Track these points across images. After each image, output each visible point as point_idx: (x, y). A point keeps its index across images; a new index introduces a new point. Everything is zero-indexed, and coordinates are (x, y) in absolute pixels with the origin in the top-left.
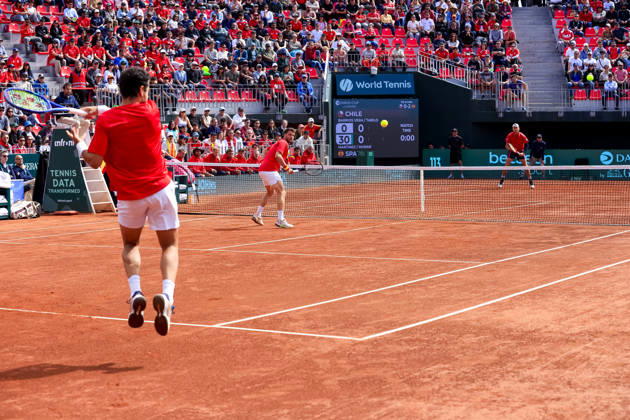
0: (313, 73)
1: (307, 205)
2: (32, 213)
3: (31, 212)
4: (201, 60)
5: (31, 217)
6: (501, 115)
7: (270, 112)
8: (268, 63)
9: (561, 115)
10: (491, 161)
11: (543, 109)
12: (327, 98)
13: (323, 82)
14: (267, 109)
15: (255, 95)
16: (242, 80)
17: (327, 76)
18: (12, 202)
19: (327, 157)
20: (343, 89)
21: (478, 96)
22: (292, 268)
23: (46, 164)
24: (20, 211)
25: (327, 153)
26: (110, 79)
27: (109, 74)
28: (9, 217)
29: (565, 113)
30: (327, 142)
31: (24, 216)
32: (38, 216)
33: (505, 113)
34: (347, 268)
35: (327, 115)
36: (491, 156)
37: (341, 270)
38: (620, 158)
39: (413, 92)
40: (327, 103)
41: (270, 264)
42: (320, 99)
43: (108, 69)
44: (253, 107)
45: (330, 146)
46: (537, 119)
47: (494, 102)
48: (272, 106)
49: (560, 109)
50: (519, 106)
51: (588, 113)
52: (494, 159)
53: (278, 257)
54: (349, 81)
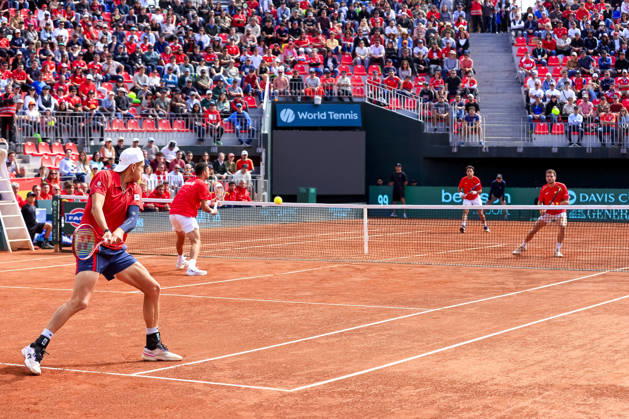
0: (252, 102)
1: (242, 245)
4: (130, 86)
6: (455, 150)
7: (205, 144)
8: (203, 91)
9: (520, 150)
10: (443, 200)
11: (501, 144)
12: (266, 129)
13: (262, 112)
14: (201, 140)
15: (188, 125)
16: (174, 108)
17: (266, 105)
19: (265, 194)
20: (284, 119)
21: (430, 129)
22: (221, 313)
25: (265, 189)
26: (31, 106)
27: (30, 99)
29: (524, 148)
30: (266, 177)
33: (459, 147)
34: (279, 314)
35: (266, 147)
36: (444, 194)
37: (275, 315)
38: (584, 198)
39: (360, 125)
40: (266, 135)
41: (197, 309)
42: (259, 130)
43: (29, 94)
44: (183, 138)
45: (268, 181)
46: (494, 155)
47: (448, 136)
48: (207, 137)
49: (520, 144)
50: (474, 140)
51: (550, 149)
52: (447, 197)
53: (206, 301)
54: (290, 112)
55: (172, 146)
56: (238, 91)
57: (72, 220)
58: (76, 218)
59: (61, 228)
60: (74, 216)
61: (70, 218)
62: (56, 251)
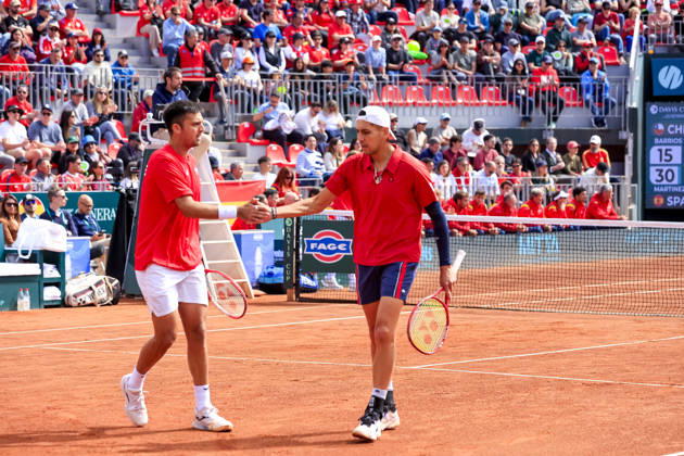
0: (610, 55)
1: (595, 291)
2: (104, 296)
3: (102, 294)
4: (410, 31)
5: (102, 303)
7: (533, 125)
12: (635, 100)
13: (627, 71)
14: (527, 120)
15: (508, 96)
16: (482, 67)
17: (635, 61)
18: (68, 276)
19: (633, 207)
20: (665, 84)
22: (560, 404)
23: (130, 211)
24: (83, 292)
25: (633, 200)
26: (245, 65)
27: (244, 54)
28: (63, 303)
30: (634, 180)
31: (88, 301)
32: (115, 302)
34: (657, 407)
35: (634, 129)
37: (651, 408)
40: (634, 111)
41: (522, 396)
42: (622, 102)
44: (497, 115)
45: (638, 187)
48: (537, 114)
53: (536, 384)
54: (675, 71)
55: (478, 127)
56: (587, 37)
57: (315, 250)
58: (322, 246)
59: (298, 264)
60: (319, 242)
61: (313, 246)
62: (290, 299)
